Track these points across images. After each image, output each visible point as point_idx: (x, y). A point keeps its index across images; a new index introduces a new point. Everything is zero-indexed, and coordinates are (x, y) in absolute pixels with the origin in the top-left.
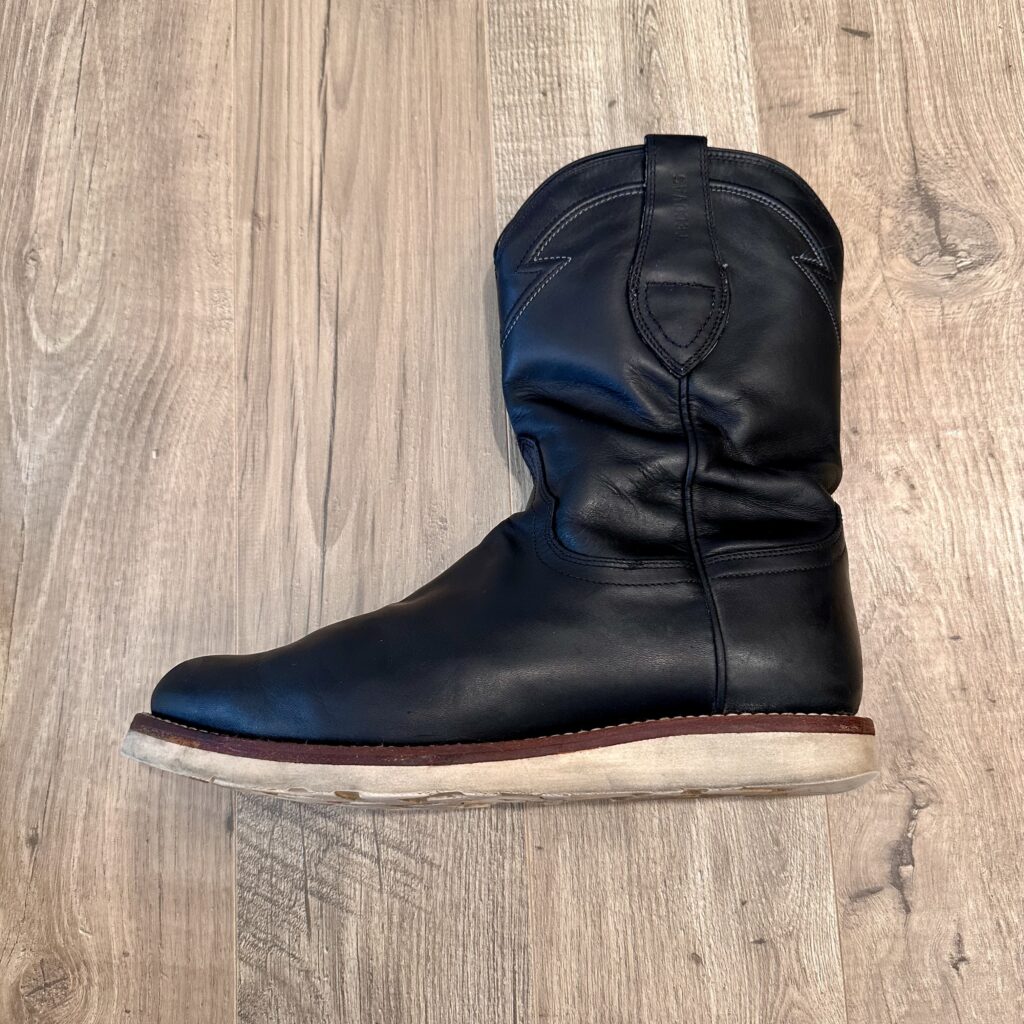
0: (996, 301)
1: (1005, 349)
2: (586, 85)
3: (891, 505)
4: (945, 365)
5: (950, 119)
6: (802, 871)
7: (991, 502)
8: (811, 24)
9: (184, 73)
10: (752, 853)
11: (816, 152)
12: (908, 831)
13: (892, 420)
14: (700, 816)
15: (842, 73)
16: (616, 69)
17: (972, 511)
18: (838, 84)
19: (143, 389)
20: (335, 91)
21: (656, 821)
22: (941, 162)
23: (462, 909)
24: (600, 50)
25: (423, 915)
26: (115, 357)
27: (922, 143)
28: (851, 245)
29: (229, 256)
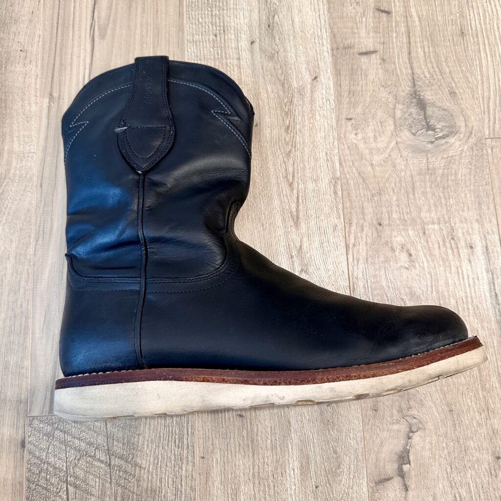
0: (455, 156)
1: (460, 182)
2: (239, 32)
3: (399, 264)
4: (428, 190)
5: (432, 59)
6: (349, 468)
7: (452, 263)
8: (360, 6)
9: (14, 15)
10: (322, 458)
11: (361, 73)
12: (407, 445)
13: (400, 219)
14: (293, 439)
15: (376, 32)
16: (255, 24)
17: (442, 269)
18: (373, 38)
20: (99, 29)
21: (269, 441)
22: (427, 81)
23: (158, 493)
24: (247, 14)
25: (135, 497)
27: (417, 71)
28: (379, 124)
29: (35, 118)
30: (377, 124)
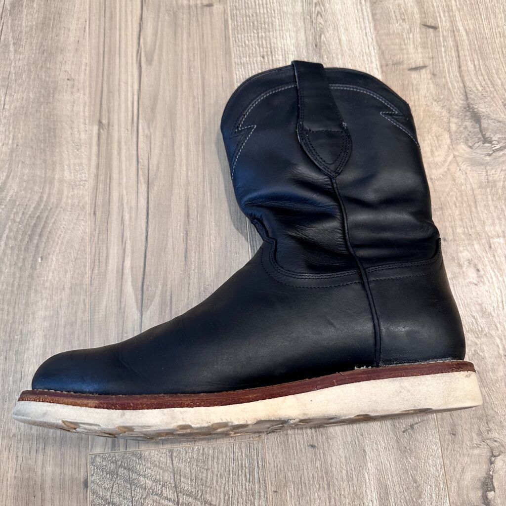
2: (286, 53)
3: (468, 280)
4: (490, 203)
5: (483, 72)
6: (431, 498)
8: (406, 22)
9: (60, 45)
10: (401, 488)
11: (413, 88)
12: (490, 471)
13: (464, 233)
14: (370, 468)
15: (424, 48)
16: (302, 45)
18: (422, 53)
19: (34, 222)
20: (146, 55)
21: (344, 472)
22: (480, 94)
24: (293, 34)
26: (18, 203)
27: (469, 84)
28: (435, 138)
29: (85, 146)
30: (433, 139)
